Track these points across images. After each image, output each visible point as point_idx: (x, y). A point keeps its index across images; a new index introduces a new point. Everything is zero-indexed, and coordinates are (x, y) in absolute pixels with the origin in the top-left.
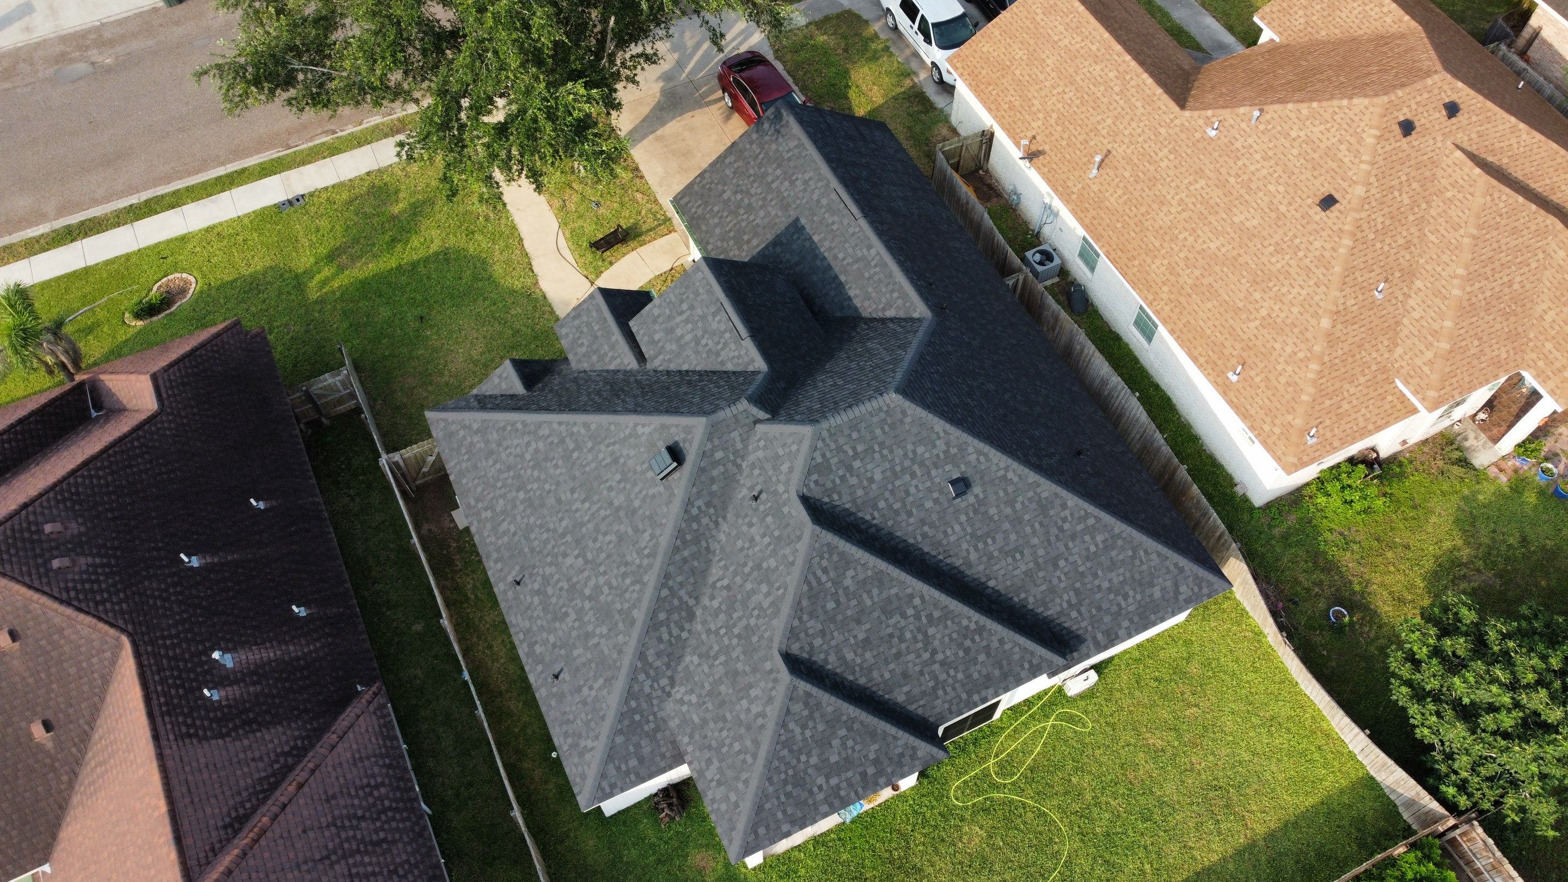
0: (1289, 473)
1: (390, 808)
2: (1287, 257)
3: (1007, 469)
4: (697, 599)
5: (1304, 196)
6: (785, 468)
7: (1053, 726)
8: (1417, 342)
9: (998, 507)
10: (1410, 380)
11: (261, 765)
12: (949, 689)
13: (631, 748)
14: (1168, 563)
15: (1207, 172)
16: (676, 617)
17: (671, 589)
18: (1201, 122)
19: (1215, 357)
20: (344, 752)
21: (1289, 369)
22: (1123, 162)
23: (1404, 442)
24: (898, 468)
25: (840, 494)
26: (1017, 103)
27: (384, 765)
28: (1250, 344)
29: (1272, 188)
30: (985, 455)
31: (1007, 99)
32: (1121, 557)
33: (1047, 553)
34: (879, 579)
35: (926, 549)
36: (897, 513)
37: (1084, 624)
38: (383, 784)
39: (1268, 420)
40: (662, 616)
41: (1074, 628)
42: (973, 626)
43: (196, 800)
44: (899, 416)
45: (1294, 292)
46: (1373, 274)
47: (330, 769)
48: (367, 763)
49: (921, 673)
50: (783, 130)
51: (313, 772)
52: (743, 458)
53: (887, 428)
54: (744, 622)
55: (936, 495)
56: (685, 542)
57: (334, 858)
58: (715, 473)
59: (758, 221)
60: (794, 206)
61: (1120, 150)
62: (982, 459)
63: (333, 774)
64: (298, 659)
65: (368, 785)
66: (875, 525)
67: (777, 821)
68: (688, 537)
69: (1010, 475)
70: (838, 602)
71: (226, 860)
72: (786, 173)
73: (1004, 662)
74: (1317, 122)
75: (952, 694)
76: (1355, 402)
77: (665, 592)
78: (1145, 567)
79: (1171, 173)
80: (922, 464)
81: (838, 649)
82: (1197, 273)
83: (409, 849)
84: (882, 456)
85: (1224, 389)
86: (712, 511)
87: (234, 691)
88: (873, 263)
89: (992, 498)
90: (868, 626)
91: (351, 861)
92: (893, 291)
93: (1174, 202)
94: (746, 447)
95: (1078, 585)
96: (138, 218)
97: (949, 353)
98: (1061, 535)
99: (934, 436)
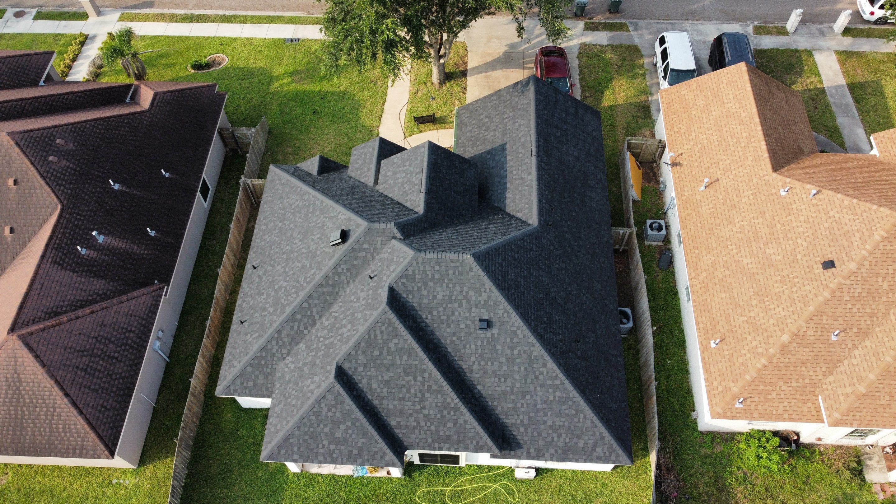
0: (713, 417)
1: (129, 345)
2: (785, 287)
3: (518, 328)
4: (321, 316)
5: (816, 255)
6: (392, 268)
7: (496, 489)
8: (846, 379)
9: (503, 346)
10: (828, 400)
11: (83, 294)
12: (423, 432)
13: (253, 377)
14: (595, 430)
15: (767, 215)
16: (305, 320)
17: (309, 305)
18: (780, 184)
19: (709, 327)
20: (125, 307)
21: (748, 355)
22: (722, 189)
23: (820, 439)
24: (453, 298)
25: (413, 296)
26: (683, 131)
27: (141, 324)
28: (734, 329)
29: (799, 241)
30: (509, 314)
31: (679, 126)
32: (567, 412)
33: (521, 387)
34: (410, 353)
35: (450, 350)
36: (442, 321)
37: (525, 438)
38: (134, 332)
39: (719, 379)
40: (298, 316)
41: (519, 437)
42: (452, 405)
43: (42, 294)
44: (468, 269)
45: (777, 310)
46: (836, 322)
47: (113, 311)
48: (133, 318)
49: (411, 415)
50: (525, 93)
51: (103, 309)
52: (378, 254)
53: (457, 272)
54: (332, 340)
55: (469, 323)
56: (327, 283)
57: (85, 353)
58: (360, 255)
59: (488, 137)
60: (508, 136)
61: (724, 181)
62: (506, 315)
63: (113, 315)
64: (135, 254)
65: (126, 329)
66: (426, 323)
67: (293, 451)
68: (330, 282)
69: (519, 332)
70: (381, 353)
71: (35, 327)
73: (462, 434)
74: (850, 212)
75: (423, 436)
76: (782, 396)
77: (305, 305)
78: (579, 425)
79: (746, 207)
80: (469, 302)
81: (370, 378)
82: (727, 273)
83: (125, 368)
84: (447, 286)
85: (705, 348)
86: (349, 274)
87: (94, 254)
88: (526, 184)
89: (502, 339)
90: (392, 374)
91: (93, 359)
92: (527, 203)
93: (738, 225)
94: (382, 248)
95: (532, 414)
96: (223, 22)
97: (531, 250)
98: (535, 381)
99: (483, 290)
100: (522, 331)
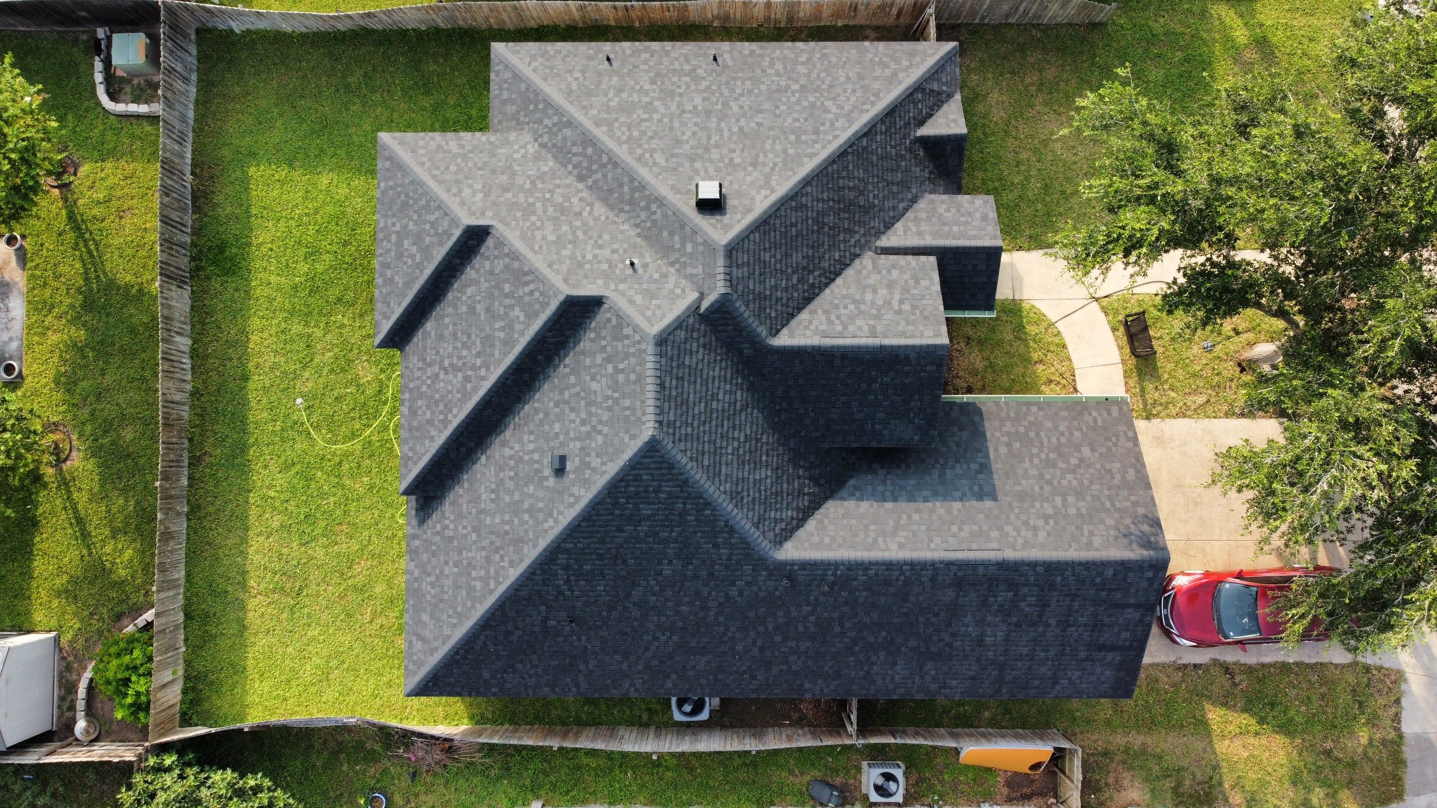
3: (556, 521)
4: (590, 188)
6: (638, 299)
9: (533, 496)
12: (420, 373)
13: (514, 96)
14: (441, 642)
16: (585, 163)
17: (605, 165)
24: (593, 409)
25: (593, 340)
30: (571, 505)
32: (459, 598)
33: (486, 526)
34: (509, 343)
35: (527, 407)
36: (562, 392)
37: (429, 531)
40: (589, 151)
41: (430, 522)
42: (450, 417)
44: (633, 431)
49: (438, 353)
50: (1125, 541)
52: (678, 271)
53: (628, 413)
54: (540, 212)
55: (561, 437)
56: (635, 190)
58: (677, 238)
60: (1015, 504)
62: (572, 500)
66: (559, 366)
68: (637, 195)
69: (551, 522)
70: (507, 296)
72: (1065, 517)
73: (419, 434)
77: (605, 158)
78: (445, 617)
80: (588, 435)
81: (477, 282)
84: (608, 398)
86: (649, 225)
88: (880, 540)
89: (541, 494)
90: (483, 317)
92: (833, 539)
94: (685, 277)
95: (455, 543)
97: (716, 546)
98: (493, 547)
99: (604, 460)
100: (552, 528)
